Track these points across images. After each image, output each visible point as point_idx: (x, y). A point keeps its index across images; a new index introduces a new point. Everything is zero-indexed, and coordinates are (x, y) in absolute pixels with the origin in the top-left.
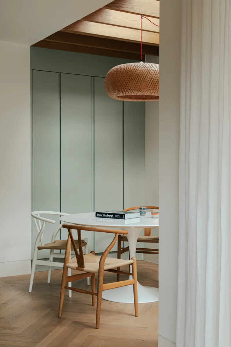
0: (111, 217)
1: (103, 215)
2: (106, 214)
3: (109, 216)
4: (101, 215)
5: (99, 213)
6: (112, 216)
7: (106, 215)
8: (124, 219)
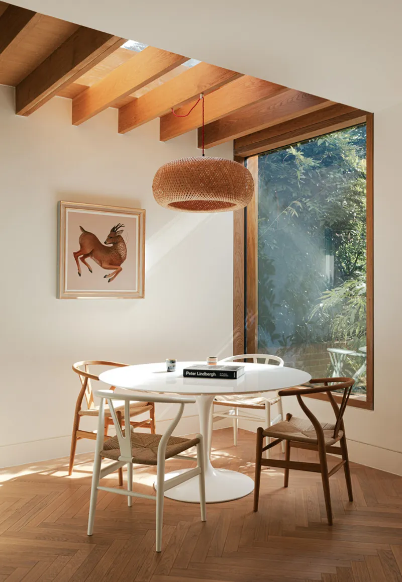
0: (212, 376)
1: (196, 374)
2: (203, 371)
3: (208, 374)
4: (194, 374)
5: (190, 371)
6: (214, 374)
7: (203, 373)
8: (236, 378)
